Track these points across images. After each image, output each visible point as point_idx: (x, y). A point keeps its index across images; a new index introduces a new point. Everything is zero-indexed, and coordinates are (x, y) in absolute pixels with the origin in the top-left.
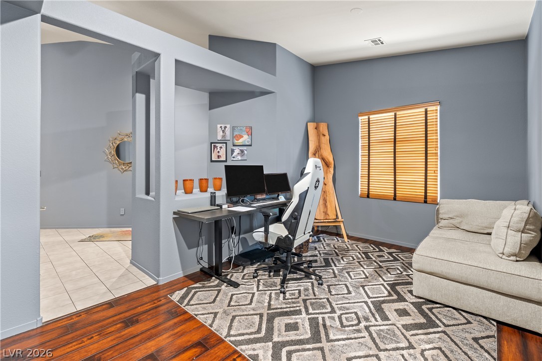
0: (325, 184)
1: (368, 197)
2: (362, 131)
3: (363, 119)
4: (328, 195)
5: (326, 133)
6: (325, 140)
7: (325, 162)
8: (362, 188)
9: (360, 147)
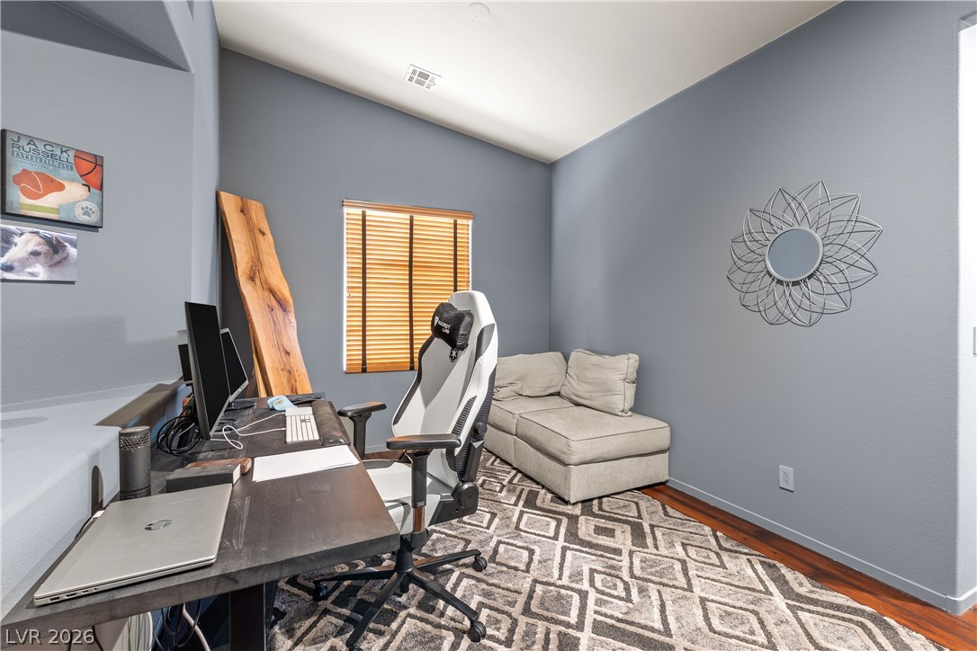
0: (288, 353)
1: (364, 371)
2: (350, 239)
3: (351, 213)
4: (297, 378)
5: (265, 227)
6: (267, 243)
7: (276, 300)
8: (349, 353)
9: (345, 270)
